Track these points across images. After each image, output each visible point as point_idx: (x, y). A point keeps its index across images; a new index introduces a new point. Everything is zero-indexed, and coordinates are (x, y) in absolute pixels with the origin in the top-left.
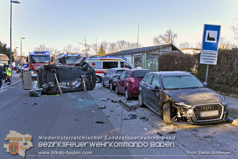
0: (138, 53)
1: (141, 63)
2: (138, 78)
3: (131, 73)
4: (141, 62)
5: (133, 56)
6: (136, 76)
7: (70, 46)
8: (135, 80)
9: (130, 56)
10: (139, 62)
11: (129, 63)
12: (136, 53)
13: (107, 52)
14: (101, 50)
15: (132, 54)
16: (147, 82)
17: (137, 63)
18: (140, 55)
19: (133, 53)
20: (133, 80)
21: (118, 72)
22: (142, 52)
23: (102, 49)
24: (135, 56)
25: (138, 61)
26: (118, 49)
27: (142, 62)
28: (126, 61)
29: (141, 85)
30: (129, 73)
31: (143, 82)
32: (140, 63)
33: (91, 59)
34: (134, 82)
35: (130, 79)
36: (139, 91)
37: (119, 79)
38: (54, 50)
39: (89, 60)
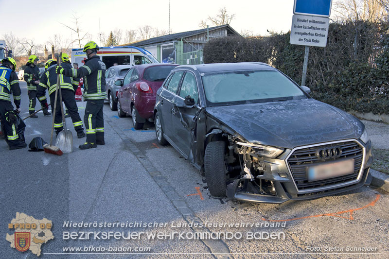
0: (167, 41)
1: (174, 59)
2: (157, 82)
3: (142, 71)
4: (173, 57)
5: (160, 47)
6: (151, 78)
7: (58, 36)
8: (150, 87)
9: (155, 47)
10: (171, 57)
11: (151, 58)
12: (164, 42)
13: (122, 43)
14: (111, 42)
15: (158, 43)
16: (170, 89)
17: (168, 59)
18: (172, 46)
19: (160, 42)
20: (145, 86)
21: (123, 72)
22: (176, 39)
23: (112, 40)
24: (163, 47)
25: (168, 56)
26: (138, 38)
27: (177, 57)
28: (145, 53)
29: (158, 95)
30: (138, 71)
31: (164, 89)
32: (172, 59)
33: (79, 51)
34: (147, 91)
35: (139, 85)
36: (156, 111)
37: (122, 85)
38: (30, 42)
39: (77, 54)
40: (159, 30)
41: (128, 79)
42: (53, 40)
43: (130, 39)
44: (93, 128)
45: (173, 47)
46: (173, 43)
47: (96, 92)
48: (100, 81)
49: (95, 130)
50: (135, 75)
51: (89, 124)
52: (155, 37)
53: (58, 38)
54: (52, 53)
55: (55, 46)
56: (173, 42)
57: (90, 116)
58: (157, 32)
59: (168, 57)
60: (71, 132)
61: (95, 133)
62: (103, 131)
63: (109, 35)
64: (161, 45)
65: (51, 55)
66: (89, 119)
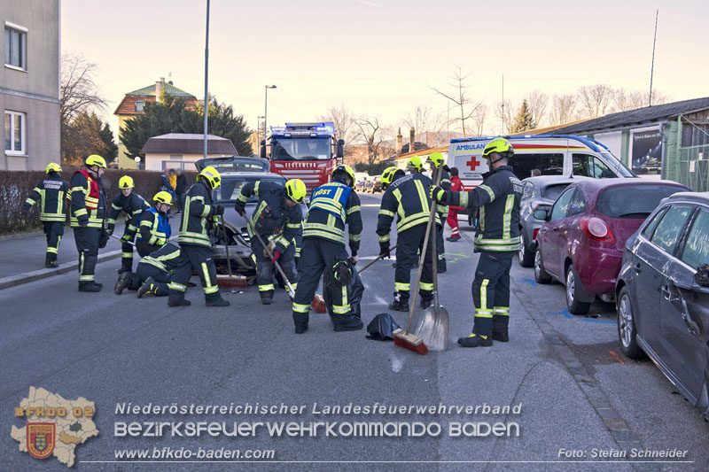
0: (646, 121)
1: (660, 159)
2: (626, 220)
3: (594, 196)
4: (658, 155)
5: (628, 134)
6: (614, 209)
7: (423, 110)
8: (610, 229)
9: (618, 135)
10: (652, 156)
11: (607, 159)
12: (639, 123)
13: (544, 123)
14: (523, 120)
15: (624, 125)
17: (645, 160)
18: (657, 131)
19: (629, 124)
20: (598, 226)
21: (550, 190)
22: (666, 117)
23: (525, 119)
24: (635, 134)
25: (646, 152)
26: (580, 113)
27: (665, 155)
28: (596, 150)
29: (630, 252)
30: (585, 194)
31: (642, 239)
32: (654, 160)
33: (463, 144)
34: (603, 238)
35: (587, 223)
36: (622, 283)
37: (548, 219)
38: (373, 121)
39: (458, 148)
40: (627, 94)
41: (562, 208)
42: (413, 117)
43: (563, 114)
44: (489, 306)
45: (658, 135)
46: (658, 126)
47: (500, 236)
48: (510, 216)
49: (491, 310)
50: (579, 201)
51: (482, 298)
52: (618, 111)
53: (423, 113)
54: (409, 141)
55: (415, 129)
56: (660, 123)
57: (486, 282)
58: (622, 98)
59: (645, 155)
60: (447, 312)
61: (491, 316)
62: (507, 314)
63: (520, 105)
64: (631, 131)
65: (407, 146)
66: (482, 289)
